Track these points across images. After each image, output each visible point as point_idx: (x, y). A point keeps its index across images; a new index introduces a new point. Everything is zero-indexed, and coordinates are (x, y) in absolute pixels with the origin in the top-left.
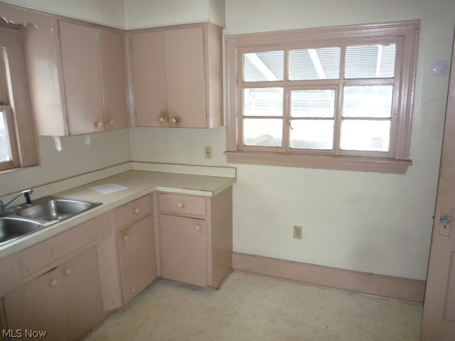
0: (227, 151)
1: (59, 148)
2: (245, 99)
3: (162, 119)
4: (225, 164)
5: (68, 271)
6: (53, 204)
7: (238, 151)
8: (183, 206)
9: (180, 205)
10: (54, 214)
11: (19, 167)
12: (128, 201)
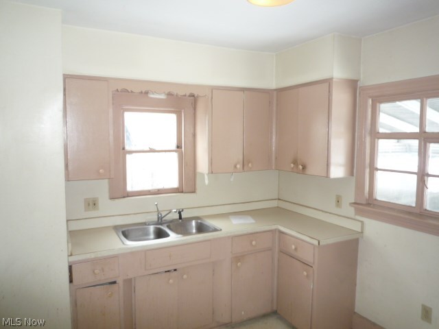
0: (355, 203)
1: (207, 182)
2: (379, 148)
3: (292, 165)
4: (352, 216)
5: (185, 276)
6: (194, 223)
7: (368, 204)
8: (296, 249)
9: (293, 247)
10: (194, 231)
11: (182, 192)
12: (245, 232)
